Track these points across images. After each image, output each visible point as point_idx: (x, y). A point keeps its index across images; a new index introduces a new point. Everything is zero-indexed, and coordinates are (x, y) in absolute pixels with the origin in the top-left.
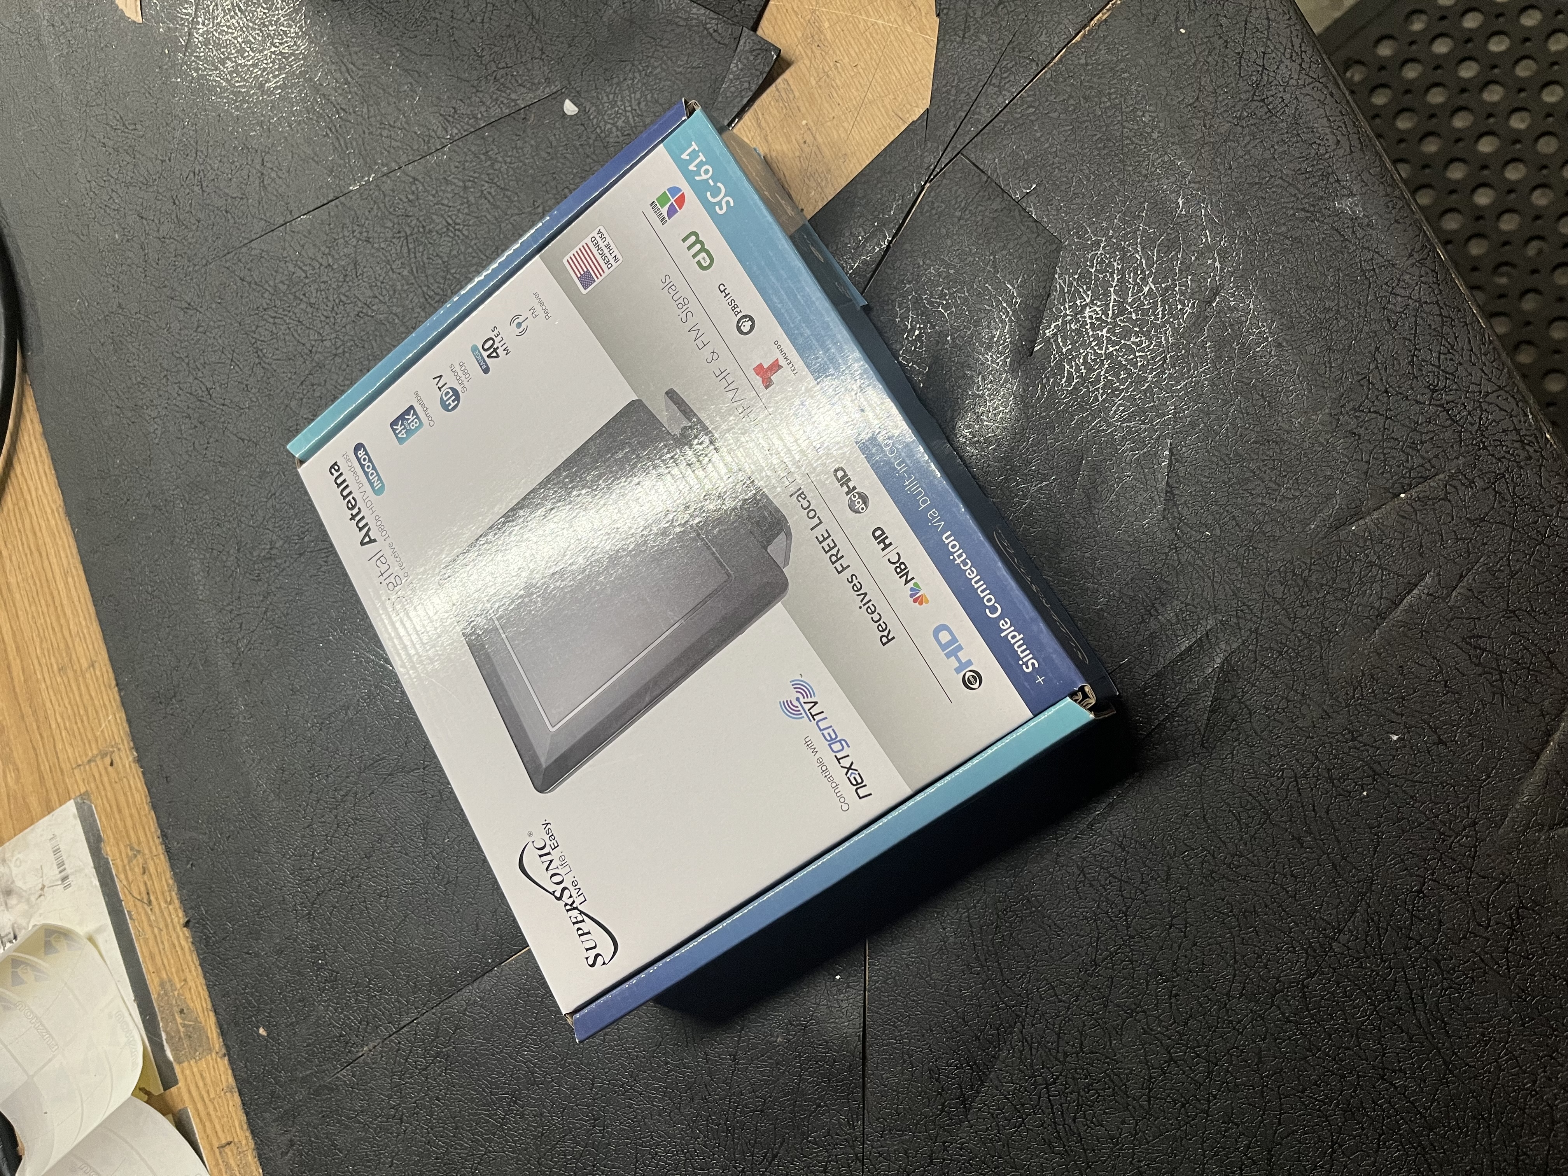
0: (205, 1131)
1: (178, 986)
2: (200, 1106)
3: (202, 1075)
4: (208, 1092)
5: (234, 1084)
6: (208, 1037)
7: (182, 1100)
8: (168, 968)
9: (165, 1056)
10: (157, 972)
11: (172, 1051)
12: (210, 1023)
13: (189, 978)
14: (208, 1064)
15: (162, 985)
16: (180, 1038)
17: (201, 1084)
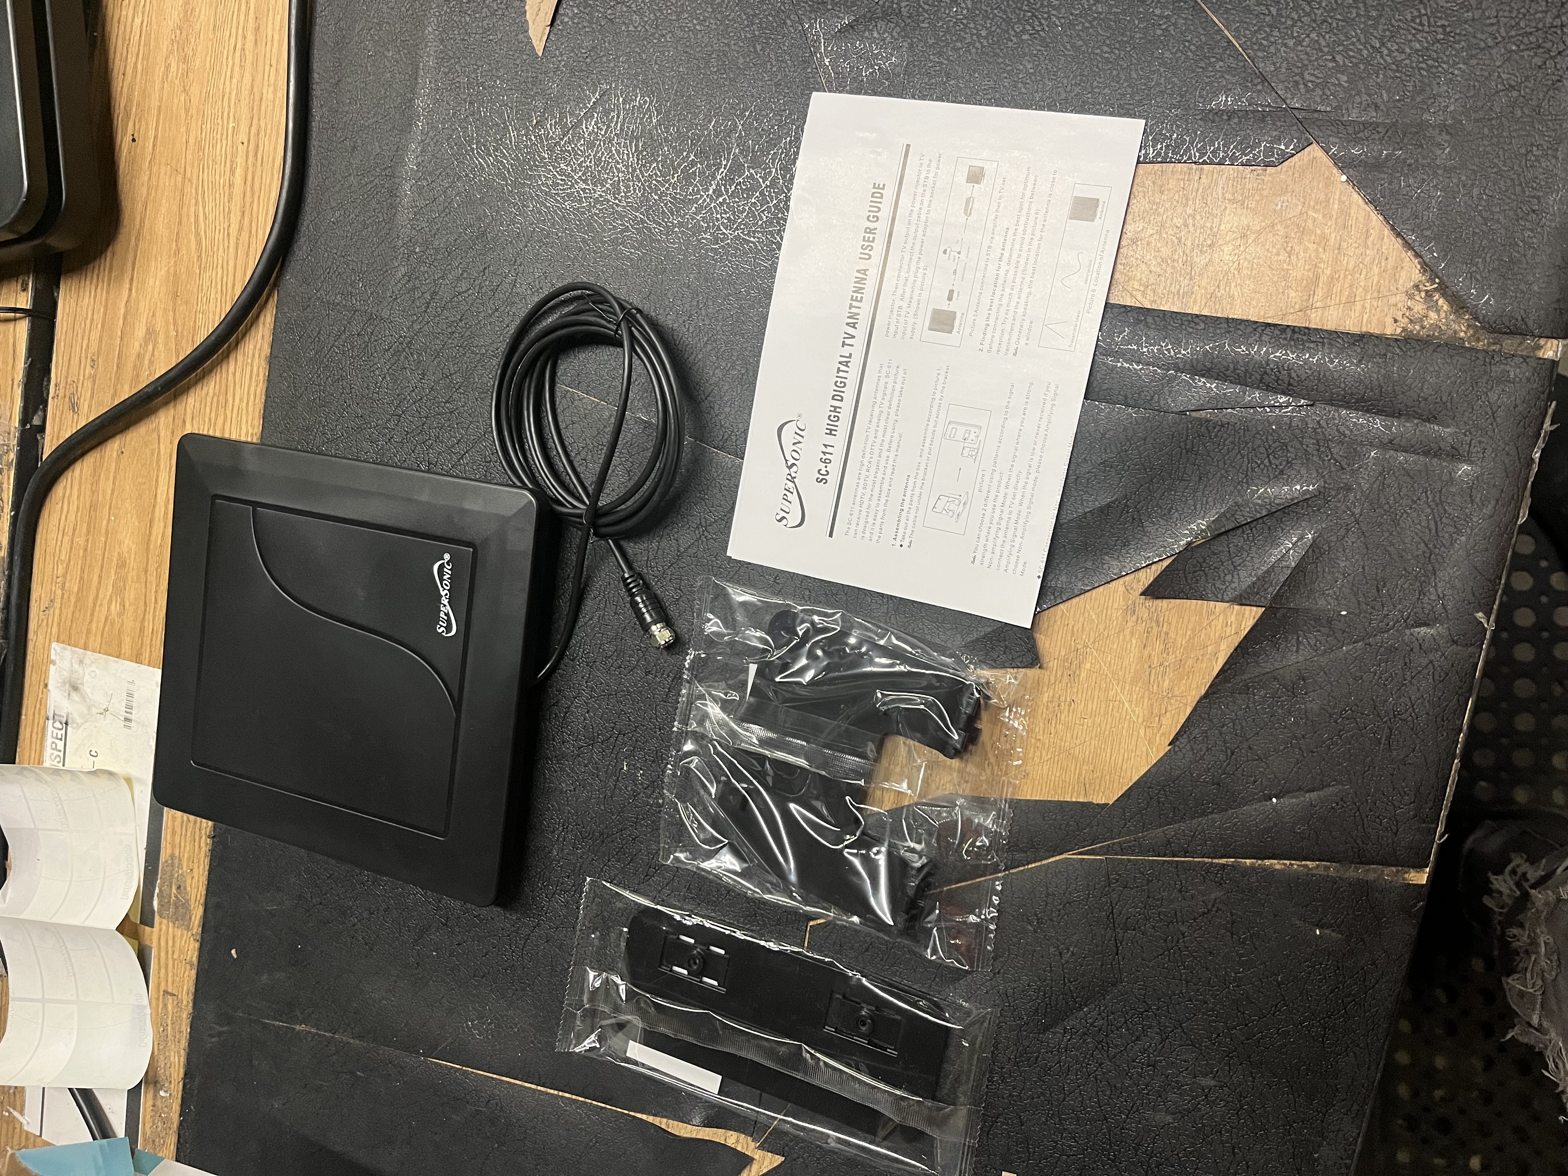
0: (159, 973)
1: (185, 869)
2: (163, 954)
3: (174, 938)
4: (173, 952)
5: (196, 963)
6: (190, 918)
7: (151, 940)
8: (182, 849)
9: (152, 903)
10: (173, 847)
11: (159, 904)
12: (198, 913)
13: (196, 870)
14: (182, 935)
15: (172, 856)
16: (169, 901)
17: (170, 943)
